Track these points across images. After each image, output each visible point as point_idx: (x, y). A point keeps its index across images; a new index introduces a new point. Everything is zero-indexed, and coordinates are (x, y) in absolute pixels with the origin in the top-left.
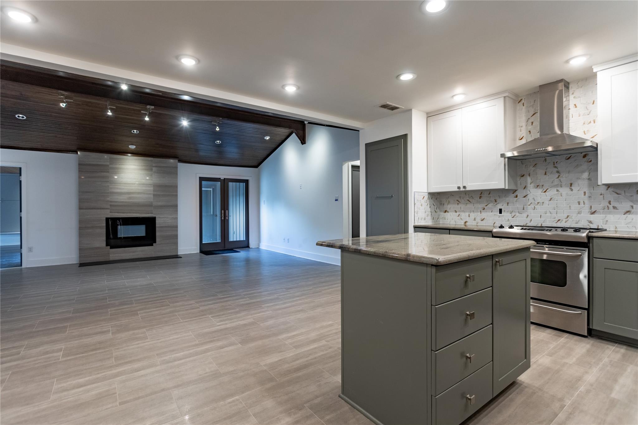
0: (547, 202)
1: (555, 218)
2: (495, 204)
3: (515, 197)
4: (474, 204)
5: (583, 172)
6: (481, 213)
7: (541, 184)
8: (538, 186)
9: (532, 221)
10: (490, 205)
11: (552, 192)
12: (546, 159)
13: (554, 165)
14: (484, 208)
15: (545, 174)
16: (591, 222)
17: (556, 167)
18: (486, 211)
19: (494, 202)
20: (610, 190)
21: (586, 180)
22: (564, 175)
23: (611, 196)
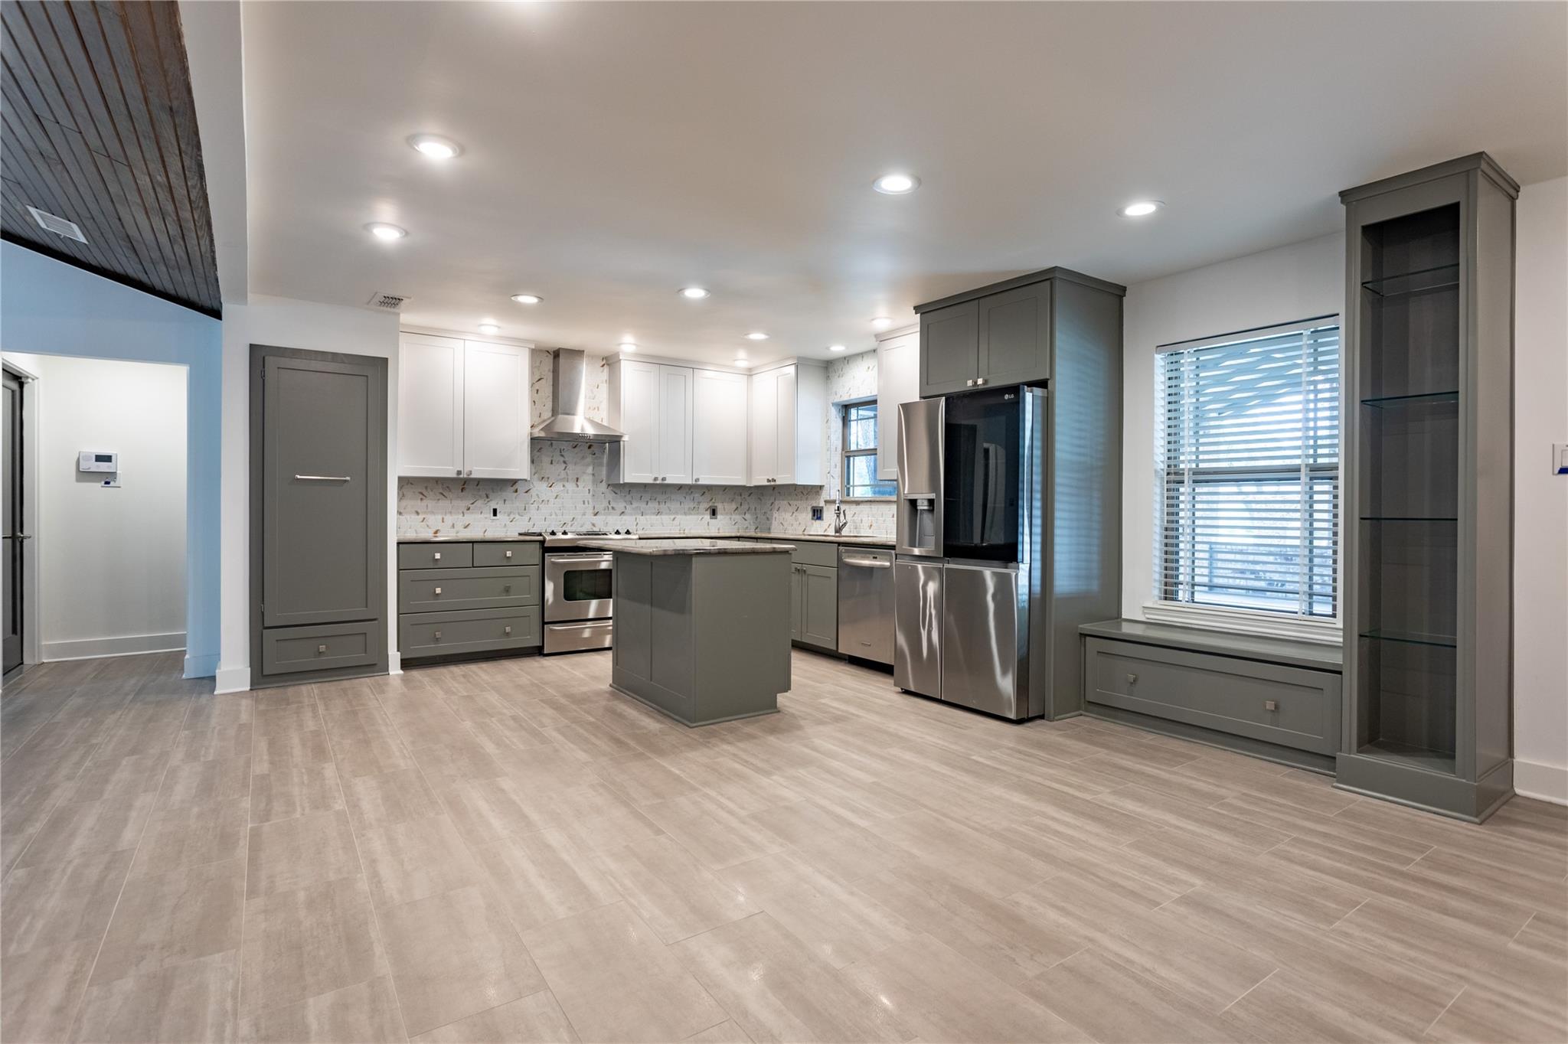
0: (552, 500)
2: (486, 502)
3: (513, 493)
4: (451, 500)
5: (588, 465)
6: (464, 516)
7: (546, 476)
8: (543, 478)
9: (535, 527)
10: (479, 503)
11: (558, 488)
13: (561, 453)
14: (470, 508)
15: (552, 463)
16: (594, 525)
17: (562, 456)
18: (472, 513)
19: (485, 498)
20: (610, 488)
21: (591, 476)
22: (570, 467)
23: (610, 495)
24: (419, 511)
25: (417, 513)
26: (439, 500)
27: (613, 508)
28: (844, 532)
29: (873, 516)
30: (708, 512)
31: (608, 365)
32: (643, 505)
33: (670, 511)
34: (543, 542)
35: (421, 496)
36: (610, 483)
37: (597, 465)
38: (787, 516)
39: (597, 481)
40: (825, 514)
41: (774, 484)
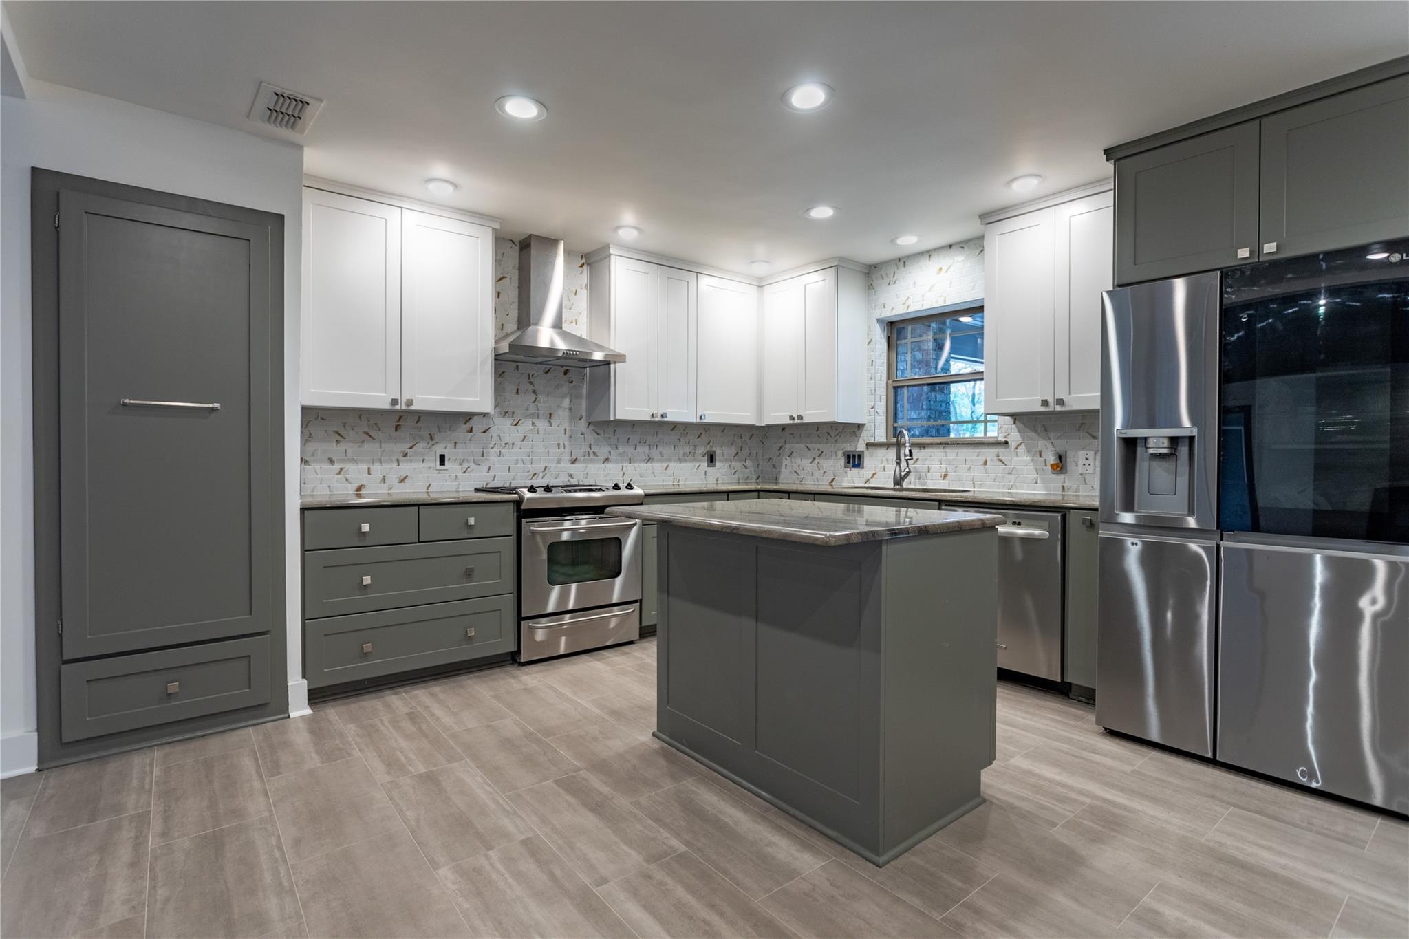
0: (518, 443)
1: (529, 471)
2: (429, 445)
3: (468, 432)
4: (381, 442)
5: (563, 397)
6: (398, 465)
7: (511, 410)
8: (506, 413)
9: (496, 479)
10: (420, 447)
11: (526, 426)
12: (517, 366)
13: (529, 378)
14: (407, 454)
15: (517, 393)
16: (571, 476)
17: (531, 383)
18: (411, 461)
19: (429, 440)
20: (591, 427)
21: (568, 411)
22: (542, 398)
23: (591, 437)
24: (334, 459)
25: (332, 462)
26: (363, 442)
27: (595, 454)
28: (905, 485)
29: (949, 463)
30: (706, 458)
31: (588, 264)
32: (630, 450)
33: (662, 458)
34: (518, 503)
35: (338, 437)
36: (591, 420)
37: (575, 397)
38: (805, 463)
39: (574, 418)
40: (867, 461)
41: (799, 421)
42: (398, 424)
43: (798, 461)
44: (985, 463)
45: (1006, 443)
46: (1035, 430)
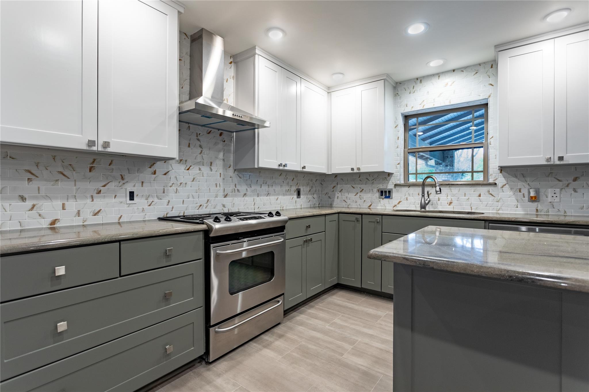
0: (189, 183)
1: (197, 203)
2: (121, 183)
3: (152, 174)
4: (75, 181)
5: (220, 151)
6: (93, 201)
7: (184, 159)
9: (174, 210)
10: (112, 185)
11: (195, 170)
12: (189, 126)
13: (197, 136)
14: (100, 191)
15: (189, 146)
17: (198, 140)
18: (104, 197)
19: (120, 180)
20: (236, 173)
21: (222, 161)
22: (205, 151)
23: (236, 179)
24: (26, 196)
25: (23, 199)
26: (57, 180)
27: (238, 190)
28: (427, 209)
29: (454, 195)
30: (296, 193)
31: (235, 63)
32: (258, 188)
33: (276, 194)
34: (207, 232)
35: (31, 176)
36: (237, 168)
37: (226, 152)
38: (352, 196)
39: (226, 167)
40: (394, 194)
41: (357, 171)
42: (91, 165)
43: (346, 194)
44: (480, 196)
45: (496, 184)
46: (516, 177)
